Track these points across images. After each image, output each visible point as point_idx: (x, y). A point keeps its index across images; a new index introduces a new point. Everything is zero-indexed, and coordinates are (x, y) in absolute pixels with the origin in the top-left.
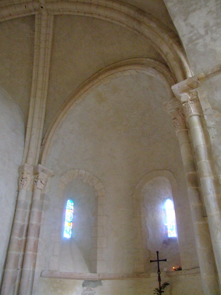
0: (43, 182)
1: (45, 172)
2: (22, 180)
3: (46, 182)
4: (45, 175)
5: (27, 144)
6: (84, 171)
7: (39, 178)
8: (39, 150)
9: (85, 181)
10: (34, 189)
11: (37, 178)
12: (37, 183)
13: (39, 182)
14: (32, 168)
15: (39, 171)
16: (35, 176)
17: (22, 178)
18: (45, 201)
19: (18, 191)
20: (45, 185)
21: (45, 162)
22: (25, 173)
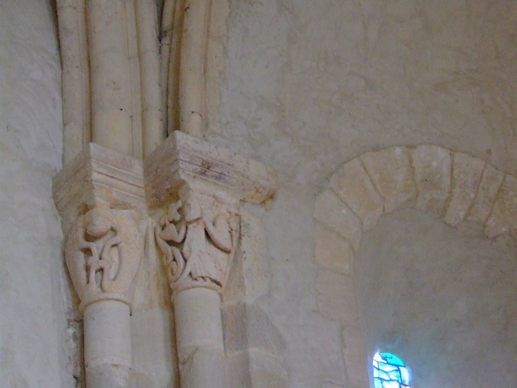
0: (222, 236)
1: (220, 177)
2: (88, 252)
3: (238, 234)
4: (222, 194)
5: (73, 46)
6: (442, 153)
7: (192, 214)
8: (152, 59)
9: (457, 211)
10: (170, 292)
11: (178, 217)
12: (185, 248)
13: (196, 238)
14: (138, 169)
15: (186, 171)
16: (161, 212)
17: (89, 237)
18: (253, 351)
19: (80, 322)
20: (233, 253)
21: (206, 125)
22: (100, 199)
